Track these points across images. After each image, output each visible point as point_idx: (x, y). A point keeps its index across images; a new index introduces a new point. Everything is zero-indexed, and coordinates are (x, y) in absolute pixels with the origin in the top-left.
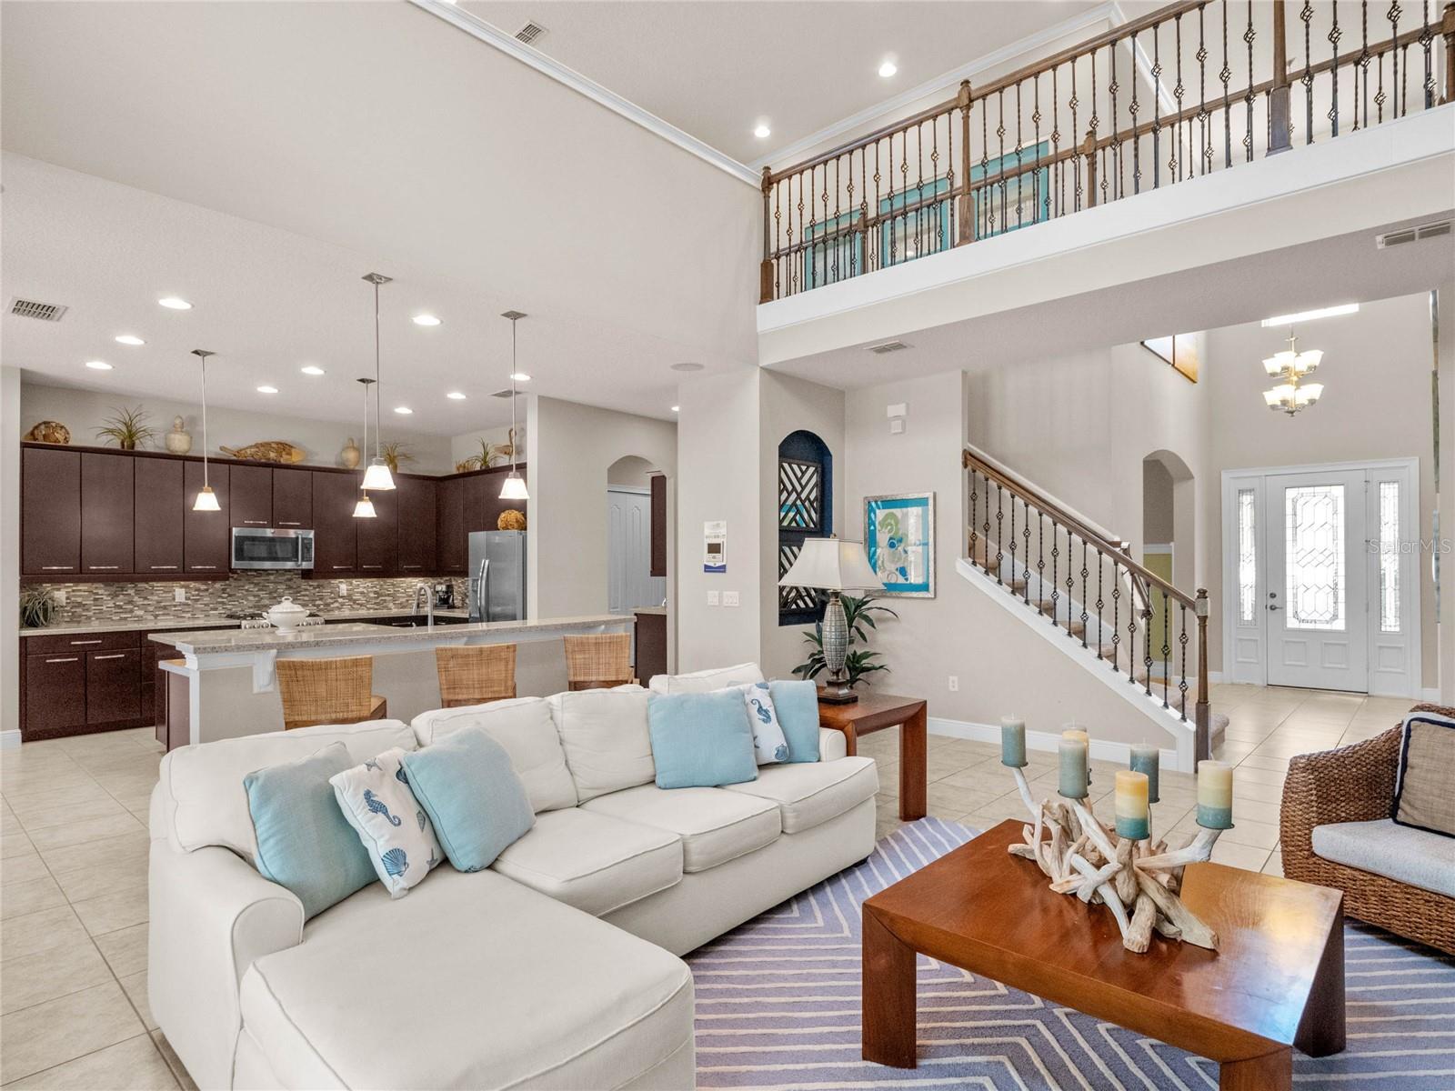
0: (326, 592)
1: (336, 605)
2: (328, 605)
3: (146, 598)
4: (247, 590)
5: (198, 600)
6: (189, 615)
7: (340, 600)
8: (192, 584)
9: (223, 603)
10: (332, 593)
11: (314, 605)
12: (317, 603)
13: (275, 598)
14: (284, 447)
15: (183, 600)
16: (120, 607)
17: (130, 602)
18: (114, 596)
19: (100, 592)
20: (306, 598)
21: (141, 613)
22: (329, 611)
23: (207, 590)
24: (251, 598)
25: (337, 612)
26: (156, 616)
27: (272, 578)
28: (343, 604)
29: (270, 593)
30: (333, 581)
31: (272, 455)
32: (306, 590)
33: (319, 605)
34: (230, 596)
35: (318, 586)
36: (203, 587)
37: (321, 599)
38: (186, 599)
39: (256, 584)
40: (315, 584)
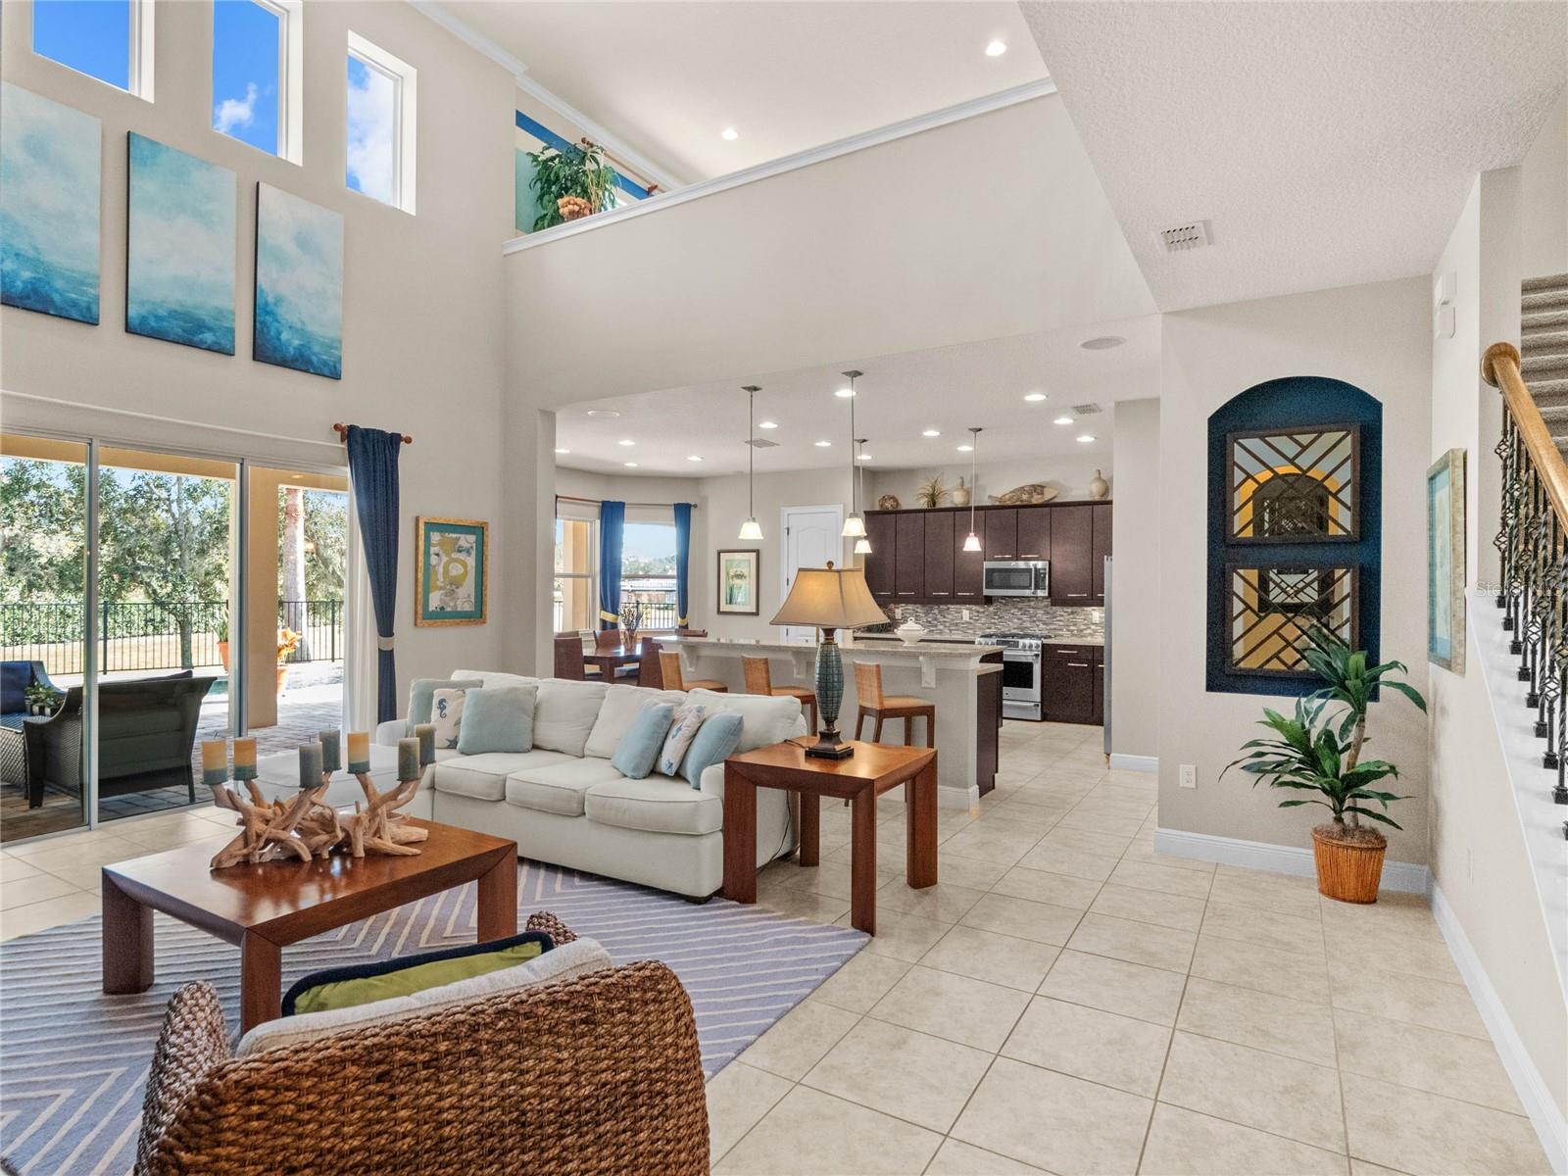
0: (1079, 618)
1: (1089, 631)
2: (1082, 631)
3: (945, 617)
4: (1013, 614)
5: (977, 620)
6: (971, 631)
7: (1093, 627)
8: (974, 607)
9: (995, 623)
10: (1085, 620)
11: (1068, 630)
12: (1072, 628)
13: (1034, 621)
14: (1038, 488)
15: (968, 619)
16: (930, 622)
17: (936, 619)
18: (927, 614)
19: (919, 610)
20: (1061, 623)
21: (941, 627)
22: (1082, 636)
23: (983, 612)
24: (1016, 620)
25: (1089, 639)
26: (951, 630)
27: (1032, 604)
28: (1095, 631)
29: (1031, 617)
30: (1086, 609)
31: (1025, 497)
32: (1061, 616)
33: (1073, 631)
34: (1001, 618)
35: (1073, 613)
36: (981, 610)
37: (1075, 625)
38: (970, 618)
39: (1020, 609)
40: (1070, 610)
